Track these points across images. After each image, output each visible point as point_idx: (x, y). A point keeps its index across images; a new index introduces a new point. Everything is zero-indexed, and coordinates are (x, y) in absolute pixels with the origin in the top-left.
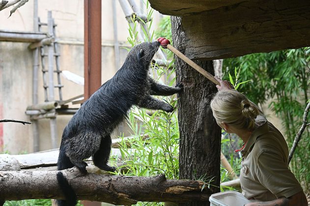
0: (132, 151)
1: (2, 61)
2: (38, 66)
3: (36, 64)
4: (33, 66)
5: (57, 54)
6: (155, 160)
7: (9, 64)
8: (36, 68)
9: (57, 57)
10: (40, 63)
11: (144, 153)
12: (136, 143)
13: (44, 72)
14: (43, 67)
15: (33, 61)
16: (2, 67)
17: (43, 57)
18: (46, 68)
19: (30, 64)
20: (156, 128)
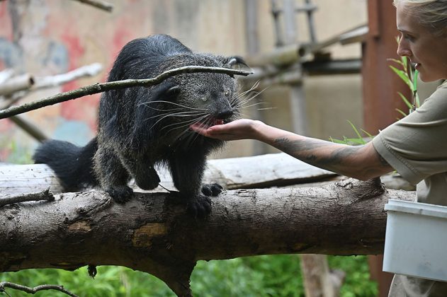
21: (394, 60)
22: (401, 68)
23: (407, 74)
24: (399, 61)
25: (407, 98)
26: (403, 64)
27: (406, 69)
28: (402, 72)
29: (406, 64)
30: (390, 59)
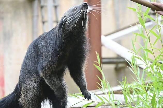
0: (134, 97)
1: (3, 13)
2: (38, 16)
3: (35, 14)
4: (33, 17)
5: (56, 4)
6: (158, 104)
7: (9, 16)
8: (35, 18)
9: (56, 7)
10: (40, 14)
11: (146, 97)
12: (139, 87)
13: (43, 23)
14: (43, 17)
15: (32, 12)
16: (2, 18)
17: (42, 7)
18: (45, 19)
19: (29, 15)
20: (158, 71)
21: (95, 61)
22: (98, 65)
23: (100, 67)
24: (97, 62)
25: (100, 78)
26: (98, 63)
27: (100, 65)
28: (98, 66)
29: (100, 64)
30: (93, 61)
